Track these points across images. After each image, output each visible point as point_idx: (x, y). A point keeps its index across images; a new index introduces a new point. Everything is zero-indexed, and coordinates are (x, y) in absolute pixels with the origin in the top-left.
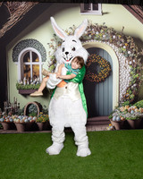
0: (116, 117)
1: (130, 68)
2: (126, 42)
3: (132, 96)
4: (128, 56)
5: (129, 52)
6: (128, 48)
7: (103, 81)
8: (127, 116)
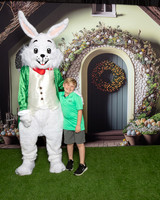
0: (131, 132)
1: (147, 76)
2: (142, 47)
3: (149, 108)
4: (145, 64)
5: (146, 59)
6: (145, 55)
7: (116, 91)
8: (143, 130)
